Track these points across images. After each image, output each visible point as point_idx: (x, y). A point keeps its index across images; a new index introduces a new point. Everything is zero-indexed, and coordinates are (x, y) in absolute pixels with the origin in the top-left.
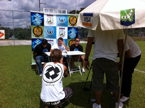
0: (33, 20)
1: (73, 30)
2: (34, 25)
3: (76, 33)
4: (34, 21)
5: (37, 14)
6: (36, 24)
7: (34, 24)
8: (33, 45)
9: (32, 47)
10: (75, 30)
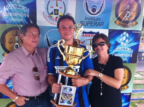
1: (124, 38)
3: (132, 48)
10: (131, 40)
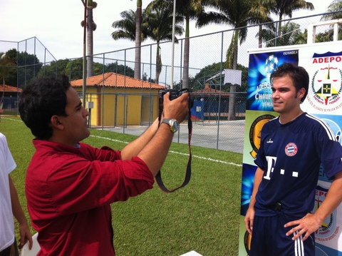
0: (252, 89)
2: (257, 108)
4: (258, 90)
5: (271, 58)
6: (264, 105)
7: (255, 103)
8: (247, 192)
9: (243, 200)
